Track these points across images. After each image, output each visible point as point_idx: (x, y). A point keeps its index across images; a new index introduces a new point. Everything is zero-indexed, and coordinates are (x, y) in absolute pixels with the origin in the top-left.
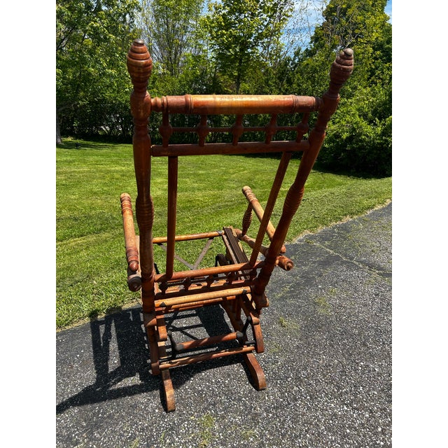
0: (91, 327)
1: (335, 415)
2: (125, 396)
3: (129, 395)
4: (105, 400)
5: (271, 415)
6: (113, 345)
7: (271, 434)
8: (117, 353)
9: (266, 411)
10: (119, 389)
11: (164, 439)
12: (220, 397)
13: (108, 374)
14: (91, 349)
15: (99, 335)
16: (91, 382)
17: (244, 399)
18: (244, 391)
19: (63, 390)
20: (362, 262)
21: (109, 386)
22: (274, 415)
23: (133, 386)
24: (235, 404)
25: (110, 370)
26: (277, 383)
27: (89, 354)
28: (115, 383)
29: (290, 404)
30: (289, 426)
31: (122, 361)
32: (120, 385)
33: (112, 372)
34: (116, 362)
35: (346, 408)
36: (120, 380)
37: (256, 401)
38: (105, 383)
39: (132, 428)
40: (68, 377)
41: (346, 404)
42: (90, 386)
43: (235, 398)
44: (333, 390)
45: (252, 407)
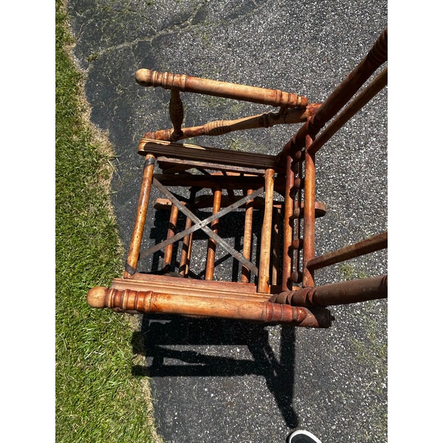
0: (163, 376)
1: (367, 163)
2: (294, 346)
3: (294, 340)
4: (294, 367)
5: (354, 214)
6: (210, 350)
7: (374, 222)
8: (225, 347)
9: (348, 216)
10: (282, 351)
11: (356, 315)
12: (322, 251)
13: (255, 362)
14: (206, 378)
15: (183, 366)
16: (262, 381)
17: (330, 231)
18: (321, 228)
19: (264, 414)
20: (164, 27)
21: (274, 361)
22: (355, 212)
23: (282, 335)
24: (334, 241)
25: (250, 358)
26: (319, 194)
27: (214, 382)
28: (272, 355)
29: (346, 194)
30: (370, 204)
31: (238, 342)
32: (276, 349)
33: (254, 356)
34: (238, 350)
35: (363, 151)
36: (269, 349)
37: (336, 221)
38: (269, 365)
39: (335, 344)
40: (246, 408)
41: (359, 149)
42: (267, 383)
43: (327, 238)
44: (342, 151)
45: (341, 227)
